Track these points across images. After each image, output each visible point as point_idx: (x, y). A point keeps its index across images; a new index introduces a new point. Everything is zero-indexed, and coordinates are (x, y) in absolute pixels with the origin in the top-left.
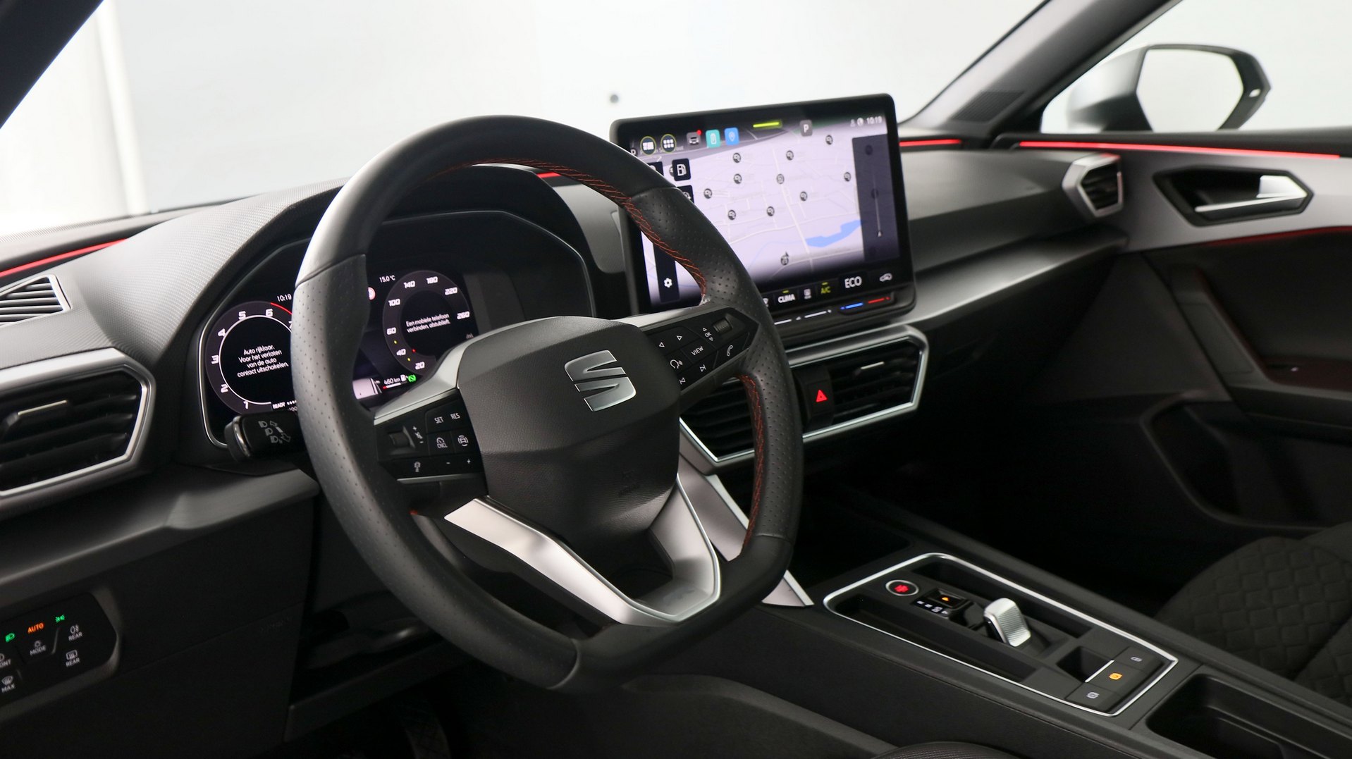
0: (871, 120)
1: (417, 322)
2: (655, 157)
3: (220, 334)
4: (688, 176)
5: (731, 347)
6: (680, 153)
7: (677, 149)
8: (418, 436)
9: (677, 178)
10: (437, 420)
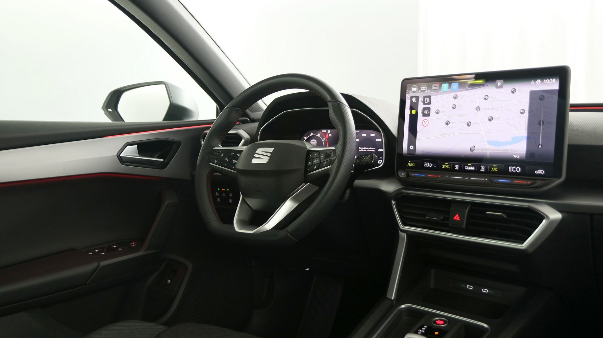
0: (547, 81)
1: (363, 148)
2: (416, 94)
3: (305, 138)
4: (429, 103)
5: (325, 163)
7: (427, 91)
8: (222, 155)
9: (424, 104)
10: (232, 154)
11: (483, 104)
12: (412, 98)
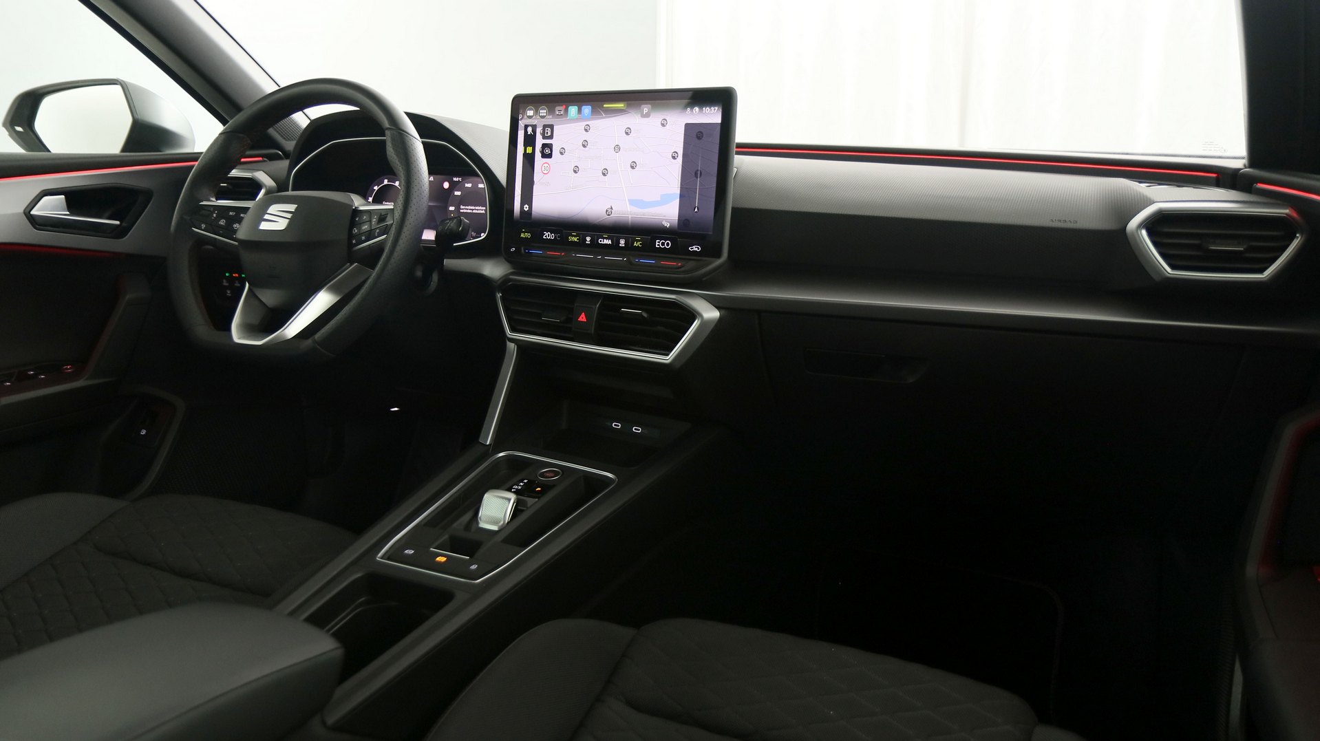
0: (707, 110)
1: (467, 207)
2: (533, 121)
3: (374, 188)
4: (551, 137)
5: (378, 231)
6: (549, 120)
7: (548, 117)
8: (215, 215)
9: (544, 138)
10: (231, 213)
11: (625, 141)
12: (526, 127)
